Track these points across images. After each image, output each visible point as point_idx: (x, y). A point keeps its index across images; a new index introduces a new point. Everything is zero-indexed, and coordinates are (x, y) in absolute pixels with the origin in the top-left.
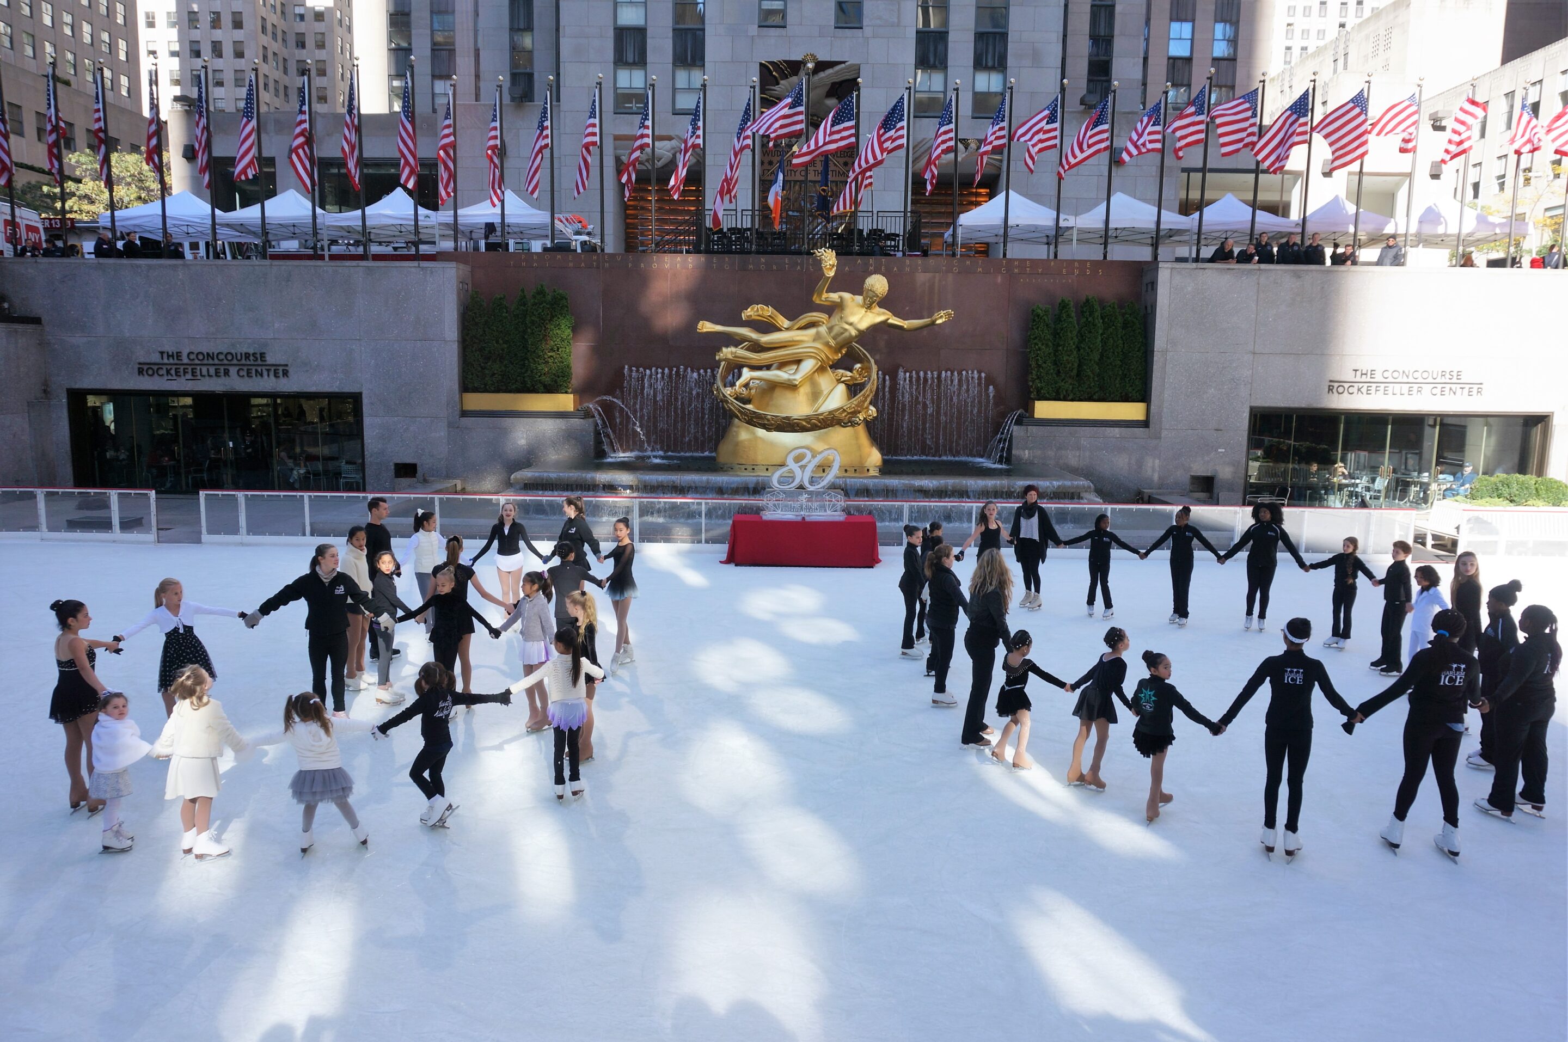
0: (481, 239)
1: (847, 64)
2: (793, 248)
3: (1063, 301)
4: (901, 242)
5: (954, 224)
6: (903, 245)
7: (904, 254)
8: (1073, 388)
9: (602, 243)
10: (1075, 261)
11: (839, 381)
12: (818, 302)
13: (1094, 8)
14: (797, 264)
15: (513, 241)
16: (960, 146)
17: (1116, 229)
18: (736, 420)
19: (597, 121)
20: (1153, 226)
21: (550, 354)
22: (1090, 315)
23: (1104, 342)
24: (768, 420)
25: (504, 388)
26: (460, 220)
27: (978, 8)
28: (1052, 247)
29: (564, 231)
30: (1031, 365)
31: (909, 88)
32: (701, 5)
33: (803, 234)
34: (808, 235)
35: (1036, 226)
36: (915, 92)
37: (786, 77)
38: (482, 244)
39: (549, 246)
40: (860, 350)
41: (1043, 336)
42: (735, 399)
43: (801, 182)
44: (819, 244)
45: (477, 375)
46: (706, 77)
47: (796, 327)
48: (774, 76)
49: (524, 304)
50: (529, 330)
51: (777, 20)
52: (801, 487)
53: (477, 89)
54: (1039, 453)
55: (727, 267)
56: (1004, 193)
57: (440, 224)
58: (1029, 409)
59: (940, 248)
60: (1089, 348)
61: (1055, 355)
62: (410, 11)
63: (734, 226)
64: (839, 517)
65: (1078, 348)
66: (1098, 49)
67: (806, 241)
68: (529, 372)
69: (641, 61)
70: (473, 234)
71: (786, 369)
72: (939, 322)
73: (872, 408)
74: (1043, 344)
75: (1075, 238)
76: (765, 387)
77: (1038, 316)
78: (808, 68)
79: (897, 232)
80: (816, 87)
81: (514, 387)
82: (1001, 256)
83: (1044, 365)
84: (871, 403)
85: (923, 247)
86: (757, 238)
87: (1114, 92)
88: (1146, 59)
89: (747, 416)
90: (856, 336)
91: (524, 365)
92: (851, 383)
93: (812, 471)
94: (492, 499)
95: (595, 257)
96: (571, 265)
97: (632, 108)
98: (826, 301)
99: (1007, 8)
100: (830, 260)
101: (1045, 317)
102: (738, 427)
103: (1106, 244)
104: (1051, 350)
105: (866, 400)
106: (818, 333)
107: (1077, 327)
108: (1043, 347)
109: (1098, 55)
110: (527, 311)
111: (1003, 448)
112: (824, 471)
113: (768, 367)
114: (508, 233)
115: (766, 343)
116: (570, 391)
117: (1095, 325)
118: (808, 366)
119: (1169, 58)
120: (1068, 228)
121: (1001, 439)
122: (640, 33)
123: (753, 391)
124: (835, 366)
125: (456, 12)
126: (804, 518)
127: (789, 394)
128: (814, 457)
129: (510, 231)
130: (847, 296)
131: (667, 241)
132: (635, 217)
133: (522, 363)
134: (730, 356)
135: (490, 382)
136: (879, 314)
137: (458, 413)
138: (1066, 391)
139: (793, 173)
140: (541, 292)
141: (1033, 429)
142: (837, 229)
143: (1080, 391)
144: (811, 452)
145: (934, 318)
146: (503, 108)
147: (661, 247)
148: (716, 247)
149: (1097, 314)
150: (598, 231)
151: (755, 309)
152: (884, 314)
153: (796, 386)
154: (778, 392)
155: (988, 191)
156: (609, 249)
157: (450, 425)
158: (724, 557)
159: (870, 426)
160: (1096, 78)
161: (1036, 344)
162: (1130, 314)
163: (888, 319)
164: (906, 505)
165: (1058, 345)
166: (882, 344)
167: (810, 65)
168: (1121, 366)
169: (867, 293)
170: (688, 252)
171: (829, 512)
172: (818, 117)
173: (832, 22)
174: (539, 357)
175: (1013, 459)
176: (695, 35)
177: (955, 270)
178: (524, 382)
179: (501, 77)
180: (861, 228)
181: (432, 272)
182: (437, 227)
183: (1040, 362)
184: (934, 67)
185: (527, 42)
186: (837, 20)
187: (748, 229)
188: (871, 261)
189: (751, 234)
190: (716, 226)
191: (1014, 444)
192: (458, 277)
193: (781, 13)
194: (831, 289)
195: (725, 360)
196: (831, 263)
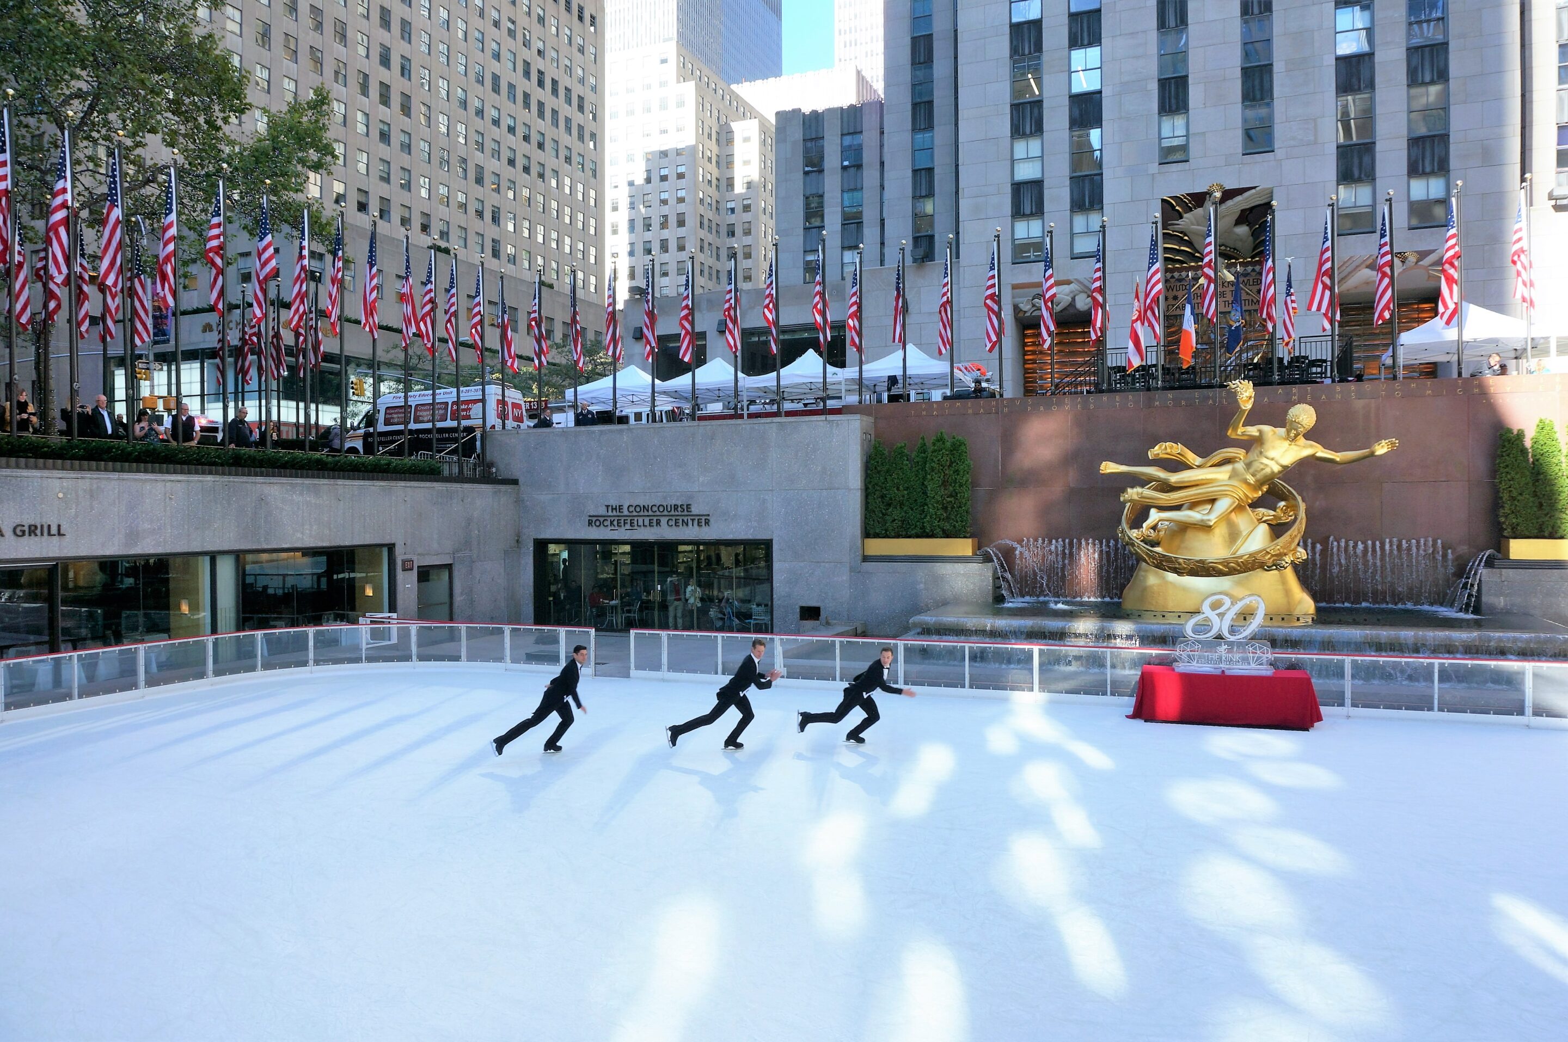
0: (884, 391)
1: (1258, 189)
2: (1202, 381)
3: (1542, 422)
5: (1393, 344)
6: (1332, 371)
7: (1333, 381)
9: (1000, 389)
10: (1555, 375)
11: (1260, 521)
12: (1233, 436)
14: (1208, 398)
15: (914, 391)
16: (1397, 260)
18: (1144, 564)
19: (996, 273)
21: (949, 500)
24: (1180, 564)
25: (904, 533)
26: (865, 375)
27: (1411, 112)
29: (963, 380)
30: (1501, 498)
31: (1332, 206)
32: (1098, 152)
33: (1215, 367)
34: (1220, 367)
36: (1338, 209)
37: (1190, 210)
38: (885, 396)
39: (949, 394)
40: (1285, 487)
41: (1516, 464)
42: (1142, 542)
45: (878, 522)
46: (1104, 219)
47: (1209, 465)
48: (1177, 210)
49: (925, 452)
50: (929, 477)
51: (1179, 155)
52: (1219, 637)
53: (882, 254)
54: (1517, 600)
55: (1131, 405)
57: (846, 380)
58: (1502, 549)
59: (1377, 371)
61: (1534, 485)
62: (824, 193)
64: (1267, 671)
67: (1218, 374)
68: (928, 517)
69: (1038, 211)
70: (877, 387)
71: (1199, 509)
72: (1379, 453)
73: (1300, 549)
74: (1517, 473)
76: (1175, 528)
77: (1509, 440)
78: (1215, 198)
79: (1324, 358)
80: (1225, 217)
81: (913, 532)
82: (1455, 375)
83: (1520, 498)
84: (1298, 545)
85: (1356, 371)
86: (1163, 374)
89: (1156, 559)
90: (1280, 472)
91: (923, 511)
92: (1274, 523)
93: (1233, 620)
95: (994, 403)
96: (970, 411)
97: (1029, 256)
98: (1243, 435)
99: (1446, 108)
100: (1246, 392)
101: (1519, 442)
102: (1146, 571)
104: (1529, 480)
105: (1293, 541)
106: (1234, 470)
108: (1518, 477)
110: (927, 457)
112: (1245, 619)
113: (1178, 508)
114: (910, 384)
115: (1176, 483)
116: (968, 535)
118: (1223, 505)
121: (1466, 584)
122: (1037, 185)
123: (1162, 533)
124: (1254, 505)
125: (864, 189)
126: (1223, 672)
127: (1202, 536)
128: (1233, 603)
129: (911, 382)
130: (1266, 428)
131: (1067, 383)
132: (1034, 362)
133: (922, 508)
134: (1135, 497)
135: (891, 528)
136: (1305, 448)
137: (860, 558)
138: (1553, 527)
140: (941, 440)
141: (1509, 573)
142: (1253, 359)
144: (1230, 599)
145: (1372, 449)
146: (906, 269)
147: (1061, 389)
148: (1118, 386)
150: (997, 378)
151: (1164, 447)
152: (1311, 446)
153: (1210, 527)
154: (1190, 534)
155: (1432, 306)
156: (1008, 394)
157: (852, 569)
158: (1130, 711)
163: (1317, 452)
164: (1348, 660)
165: (1539, 473)
166: (1309, 479)
167: (1218, 195)
169: (1291, 425)
170: (1088, 395)
171: (1253, 666)
172: (1226, 247)
173: (1240, 150)
174: (938, 502)
175: (1484, 607)
176: (1092, 181)
177: (1398, 394)
178: (923, 528)
179: (904, 242)
180: (1281, 356)
181: (838, 425)
182: (843, 383)
183: (1515, 494)
184: (1359, 180)
185: (929, 208)
186: (1245, 146)
187: (1154, 366)
188: (1294, 390)
189: (1156, 371)
190: (1119, 364)
191: (1484, 589)
192: (862, 429)
193: (1184, 148)
194: (1248, 423)
195: (1129, 501)
196: (1247, 394)
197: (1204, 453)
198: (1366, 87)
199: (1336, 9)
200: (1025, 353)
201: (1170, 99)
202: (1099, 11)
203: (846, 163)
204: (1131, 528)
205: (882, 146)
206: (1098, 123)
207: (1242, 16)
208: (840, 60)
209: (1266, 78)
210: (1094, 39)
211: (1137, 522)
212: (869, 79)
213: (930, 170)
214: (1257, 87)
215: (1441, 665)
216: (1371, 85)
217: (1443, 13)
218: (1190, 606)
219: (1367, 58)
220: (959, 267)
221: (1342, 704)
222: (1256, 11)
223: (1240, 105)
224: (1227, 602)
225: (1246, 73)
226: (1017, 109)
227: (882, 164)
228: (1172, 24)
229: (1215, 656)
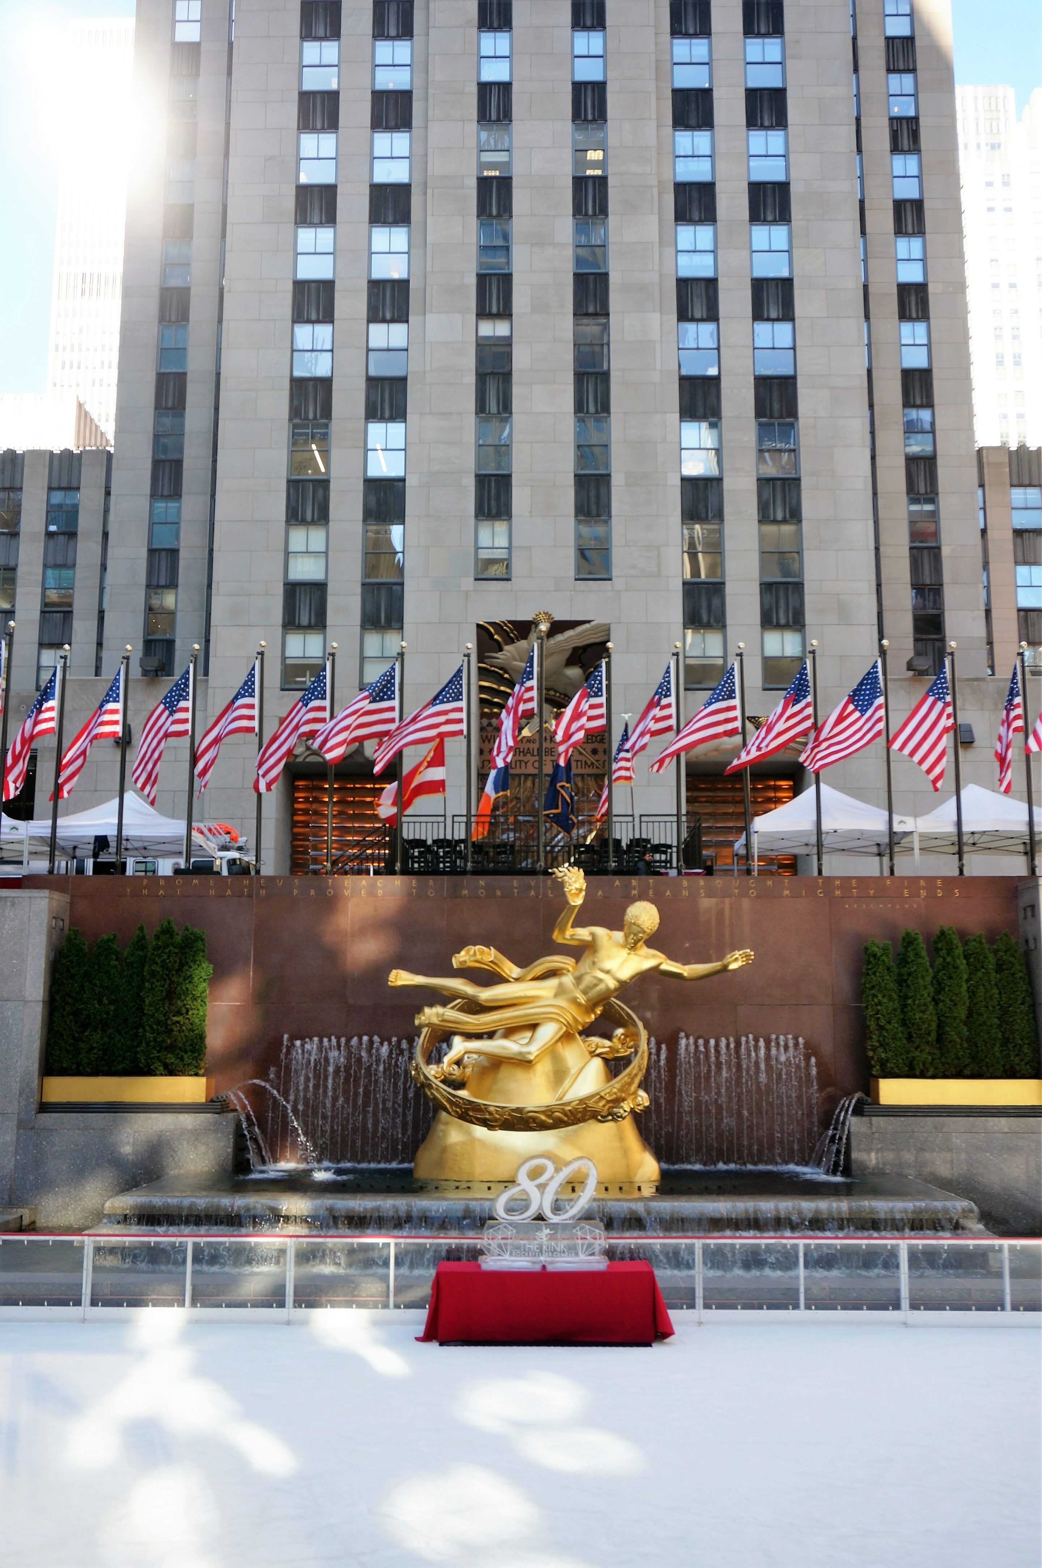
0: (88, 857)
1: (592, 623)
2: (524, 864)
3: (908, 934)
4: (675, 855)
5: (746, 829)
6: (678, 861)
7: (679, 873)
8: (933, 1060)
9: (257, 861)
10: (920, 878)
11: (593, 1054)
12: (561, 940)
13: (914, 551)
14: (529, 887)
15: (132, 859)
16: (749, 726)
17: (973, 833)
18: (444, 1114)
19: (256, 701)
20: (1025, 828)
21: (175, 1019)
22: (948, 954)
23: (972, 993)
24: (490, 1113)
25: (106, 1068)
26: (60, 833)
27: (762, 553)
28: (886, 859)
29: (205, 846)
30: (868, 1027)
31: (677, 654)
32: (400, 555)
33: (538, 846)
34: (545, 847)
35: (862, 832)
36: (685, 657)
37: (512, 641)
38: (89, 864)
39: (183, 867)
40: (623, 1009)
41: (883, 984)
42: (443, 1082)
43: (534, 775)
44: (560, 859)
45: (67, 1051)
46: (404, 644)
47: (530, 977)
48: (496, 640)
49: (143, 948)
50: (147, 985)
51: (495, 571)
52: (540, 1218)
53: (99, 659)
54: (890, 1156)
55: (431, 893)
56: (814, 787)
57: (32, 838)
58: (871, 1092)
59: (729, 861)
60: (951, 1001)
61: (902, 1011)
62: (17, 565)
63: (442, 837)
64: (599, 1264)
65: (936, 1001)
66: (925, 600)
67: (542, 854)
68: (144, 1044)
69: (319, 623)
70: (77, 851)
71: (516, 1037)
72: (733, 966)
73: (642, 1093)
74: (884, 996)
75: (917, 846)
76: (486, 1064)
77: (875, 956)
78: (541, 631)
79: (669, 842)
80: (553, 654)
81: (120, 1067)
82: (816, 874)
83: (888, 1027)
84: (639, 1086)
85: (705, 861)
86: (474, 853)
87: (952, 654)
88: (988, 612)
89: (460, 1108)
90: (616, 990)
91: (136, 1035)
92: (610, 1056)
93: (557, 1193)
94: (73, 1242)
95: (246, 882)
96: (212, 892)
97: (305, 682)
98: (572, 939)
99: (800, 553)
100: (575, 882)
101: (884, 958)
102: (447, 1124)
103: (960, 854)
104: (896, 1005)
105: (633, 1079)
106: (561, 986)
107: (931, 970)
108: (885, 1000)
109: (924, 607)
110: (146, 957)
111: (838, 1152)
112: (573, 1190)
113: (491, 1035)
114: (127, 849)
115: (487, 1000)
116: (202, 1072)
117: (956, 968)
118: (548, 1032)
119: (1019, 610)
120: (906, 834)
121: (834, 1136)
122: (319, 589)
123: (468, 1071)
124: (587, 1032)
125: (77, 566)
126: (544, 1267)
127: (520, 1074)
128: (557, 1170)
129: (129, 846)
130: (600, 931)
131: (349, 856)
132: (306, 824)
133: (135, 1031)
134: (435, 1020)
135: (85, 1061)
136: (647, 957)
137: (34, 1106)
138: (924, 1064)
139: (523, 764)
140: (168, 931)
141: (879, 1122)
142: (585, 838)
143: (943, 1064)
144: (554, 1163)
145: (725, 961)
146: (130, 684)
147: (341, 867)
148: (416, 865)
149: (959, 951)
150: (252, 844)
151: (472, 952)
152: (654, 956)
153: (530, 1062)
154: (504, 1072)
155: (791, 783)
156: (268, 870)
157: (22, 1125)
158: (420, 1330)
159: (640, 1119)
160: (924, 637)
161: (874, 996)
162: (1006, 952)
163: (660, 964)
164: (698, 1244)
165: (906, 997)
166: (654, 997)
167: (544, 627)
168: (1000, 1026)
169: (630, 928)
170: (376, 873)
171: (582, 1257)
172: (556, 692)
173: (571, 572)
174: (159, 1023)
175: (854, 1166)
176: (390, 592)
177: (753, 893)
178: (135, 1060)
179: (129, 647)
180: (618, 837)
181: (13, 904)
182: (27, 842)
183: (883, 1022)
184: (708, 626)
185: (169, 600)
186: (578, 570)
187: (462, 841)
188: (634, 882)
189: (466, 847)
190: (417, 837)
191: (854, 1143)
192: (50, 911)
193: (507, 563)
194: (578, 923)
195: (428, 1025)
196: (577, 886)
197: (523, 962)
198: (714, 517)
199: (681, 421)
200: (294, 812)
201: (489, 499)
202: (404, 379)
203: (53, 528)
204: (428, 1062)
205: (106, 511)
206: (400, 517)
207: (575, 413)
208: (55, 385)
209: (603, 490)
210: (398, 413)
211: (435, 1056)
212: (95, 417)
213: (174, 553)
214: (593, 500)
215: (807, 1246)
216: (720, 516)
217: (794, 444)
218: (503, 1172)
219: (715, 483)
220: (207, 688)
221: (692, 1306)
222: (592, 409)
223: (572, 519)
224: (551, 1167)
225: (581, 481)
226: (295, 486)
227: (106, 535)
228: (494, 409)
229: (533, 1245)
